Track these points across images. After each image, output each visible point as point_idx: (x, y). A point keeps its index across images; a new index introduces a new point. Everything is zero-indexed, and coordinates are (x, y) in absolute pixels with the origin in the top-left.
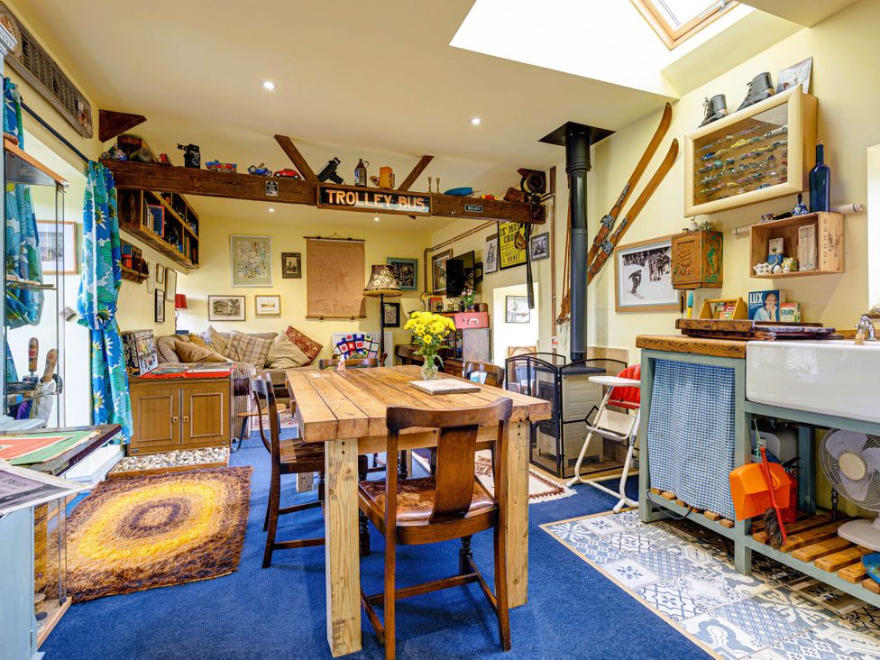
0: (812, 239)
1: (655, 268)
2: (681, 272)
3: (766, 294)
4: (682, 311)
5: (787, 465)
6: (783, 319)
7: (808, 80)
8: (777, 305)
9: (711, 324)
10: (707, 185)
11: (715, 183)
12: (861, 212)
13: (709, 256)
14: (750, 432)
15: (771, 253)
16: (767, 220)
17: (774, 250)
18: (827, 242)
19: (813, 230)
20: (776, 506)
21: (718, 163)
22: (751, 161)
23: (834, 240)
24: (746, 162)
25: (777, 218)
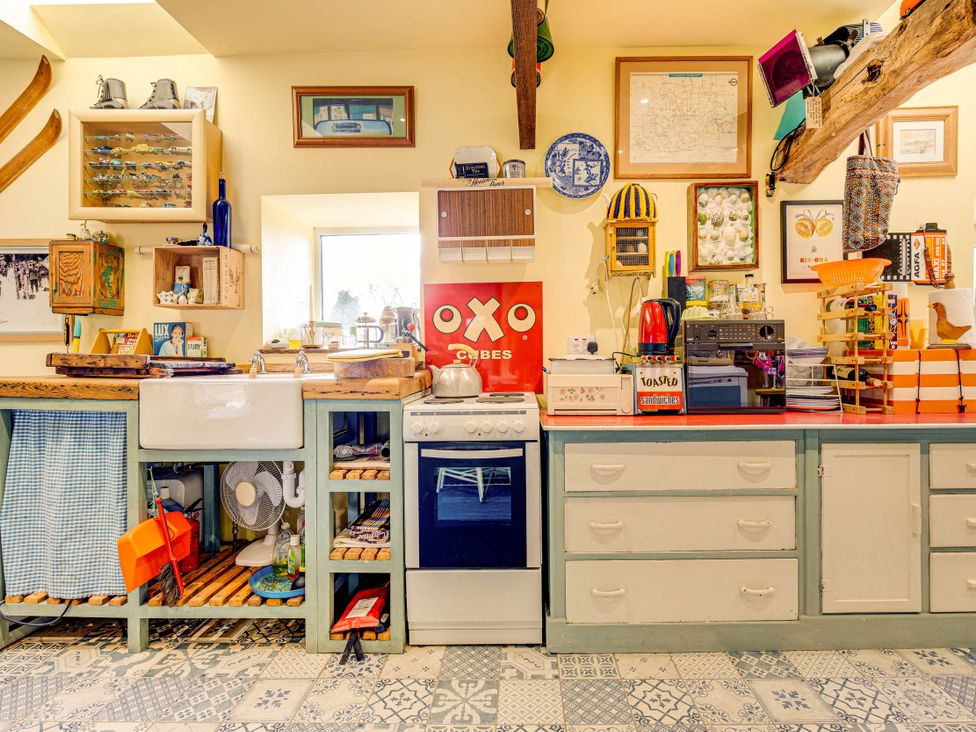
0: (215, 271)
1: (25, 281)
2: (64, 291)
3: (173, 326)
4: (67, 342)
5: (191, 509)
6: (191, 353)
7: (213, 109)
8: (183, 338)
9: (97, 360)
10: (103, 185)
11: (114, 185)
12: (256, 253)
13: (105, 274)
14: (145, 484)
15: (178, 281)
16: (172, 243)
17: (181, 278)
18: (228, 277)
19: (215, 264)
20: (173, 559)
21: (116, 162)
22: (156, 173)
23: (234, 277)
24: (150, 172)
25: (182, 244)
